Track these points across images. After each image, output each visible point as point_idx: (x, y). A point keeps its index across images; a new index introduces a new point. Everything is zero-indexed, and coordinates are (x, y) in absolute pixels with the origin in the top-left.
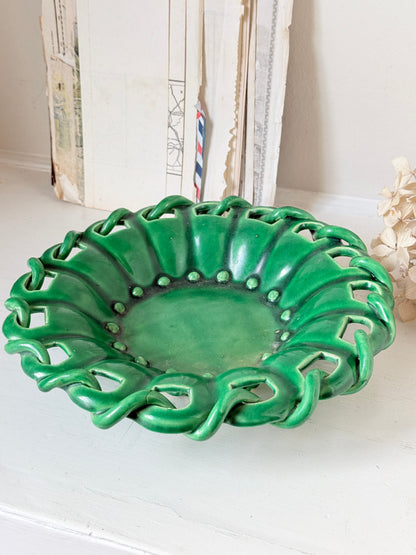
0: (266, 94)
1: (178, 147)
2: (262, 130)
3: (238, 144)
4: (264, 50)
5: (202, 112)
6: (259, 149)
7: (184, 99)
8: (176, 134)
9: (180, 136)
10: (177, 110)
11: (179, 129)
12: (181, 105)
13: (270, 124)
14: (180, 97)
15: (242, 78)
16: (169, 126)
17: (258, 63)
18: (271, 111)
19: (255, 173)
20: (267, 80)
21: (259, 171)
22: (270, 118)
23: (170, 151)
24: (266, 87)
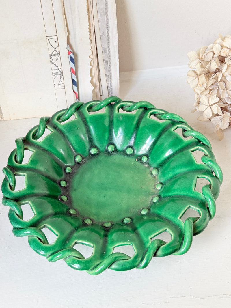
0: (106, 31)
1: (59, 73)
2: (107, 51)
3: (95, 63)
4: (102, 6)
5: (71, 50)
6: (106, 62)
7: (58, 46)
8: (57, 66)
9: (60, 67)
10: (55, 52)
11: (58, 63)
12: (57, 49)
13: (111, 47)
14: (55, 45)
15: (91, 25)
16: (51, 63)
17: (99, 15)
18: (110, 40)
19: (106, 75)
20: (106, 23)
21: (108, 74)
22: (111, 44)
23: (54, 77)
24: (106, 27)
